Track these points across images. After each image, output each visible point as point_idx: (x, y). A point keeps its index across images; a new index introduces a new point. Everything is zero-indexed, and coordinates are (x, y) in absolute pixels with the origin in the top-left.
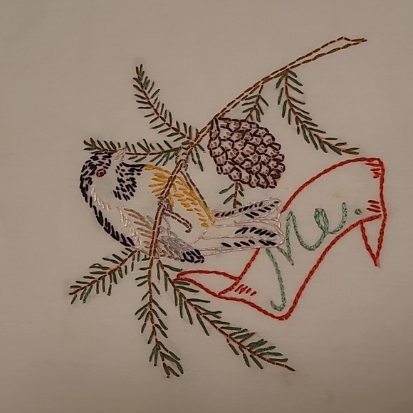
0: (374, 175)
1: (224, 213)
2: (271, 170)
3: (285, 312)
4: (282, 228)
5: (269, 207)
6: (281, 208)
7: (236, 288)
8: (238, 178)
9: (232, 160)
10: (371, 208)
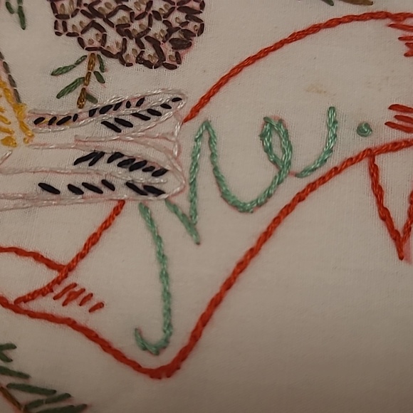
0: (405, 49)
1: (54, 118)
2: (171, 30)
3: (167, 357)
4: (182, 158)
5: (159, 109)
6: (186, 112)
7: (58, 290)
8: (97, 44)
9: (90, 6)
10: (396, 122)
